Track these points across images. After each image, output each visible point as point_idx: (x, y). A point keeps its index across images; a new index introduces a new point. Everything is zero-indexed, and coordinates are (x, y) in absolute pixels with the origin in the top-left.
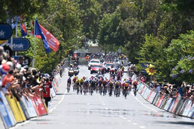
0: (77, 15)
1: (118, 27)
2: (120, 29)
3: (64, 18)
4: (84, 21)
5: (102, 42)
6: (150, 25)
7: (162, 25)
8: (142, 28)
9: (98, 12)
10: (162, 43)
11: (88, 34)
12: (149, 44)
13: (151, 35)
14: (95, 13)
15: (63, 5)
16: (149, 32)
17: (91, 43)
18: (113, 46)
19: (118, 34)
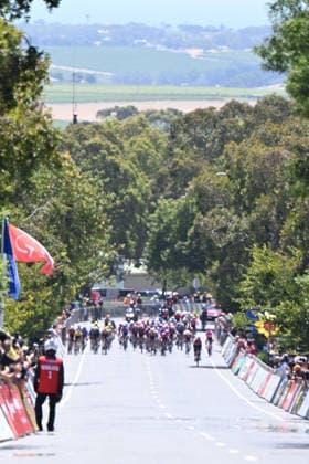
0: (98, 204)
1: (192, 230)
2: (196, 234)
3: (69, 212)
4: (113, 219)
5: (155, 264)
6: (262, 224)
7: (290, 224)
8: (245, 231)
9: (144, 196)
10: (291, 265)
11: (123, 246)
12: (263, 268)
13: (265, 247)
14: (139, 198)
15: (67, 183)
16: (262, 240)
17: (129, 267)
18: (180, 273)
19: (191, 244)
